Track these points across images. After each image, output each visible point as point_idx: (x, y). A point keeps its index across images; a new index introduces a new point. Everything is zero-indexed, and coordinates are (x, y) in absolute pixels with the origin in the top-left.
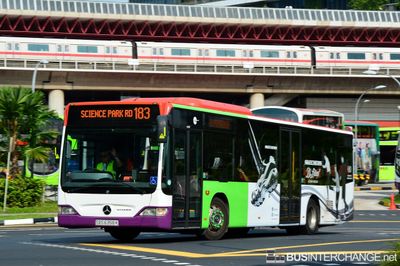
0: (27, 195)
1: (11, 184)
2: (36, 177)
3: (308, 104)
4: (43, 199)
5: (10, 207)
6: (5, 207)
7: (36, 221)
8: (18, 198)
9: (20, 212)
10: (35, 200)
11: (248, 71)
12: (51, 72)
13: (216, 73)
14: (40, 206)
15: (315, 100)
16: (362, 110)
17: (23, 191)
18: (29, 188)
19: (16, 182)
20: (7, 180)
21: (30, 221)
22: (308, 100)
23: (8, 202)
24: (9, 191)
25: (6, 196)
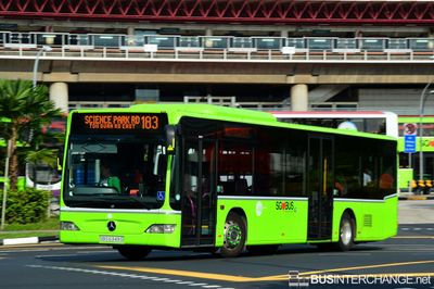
0: (29, 209)
1: (10, 196)
2: (39, 187)
3: (361, 97)
4: (49, 214)
5: (10, 223)
6: (3, 224)
7: (41, 239)
8: (18, 212)
9: (21, 229)
10: (39, 214)
11: (288, 58)
12: (52, 61)
13: (249, 60)
14: (45, 221)
15: (371, 91)
16: (427, 103)
17: (24, 205)
18: (31, 200)
19: (16, 194)
20: (5, 191)
21: (34, 240)
22: (361, 91)
23: (7, 218)
24: (8, 204)
25: (4, 211)
